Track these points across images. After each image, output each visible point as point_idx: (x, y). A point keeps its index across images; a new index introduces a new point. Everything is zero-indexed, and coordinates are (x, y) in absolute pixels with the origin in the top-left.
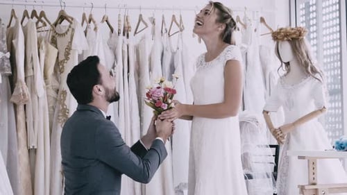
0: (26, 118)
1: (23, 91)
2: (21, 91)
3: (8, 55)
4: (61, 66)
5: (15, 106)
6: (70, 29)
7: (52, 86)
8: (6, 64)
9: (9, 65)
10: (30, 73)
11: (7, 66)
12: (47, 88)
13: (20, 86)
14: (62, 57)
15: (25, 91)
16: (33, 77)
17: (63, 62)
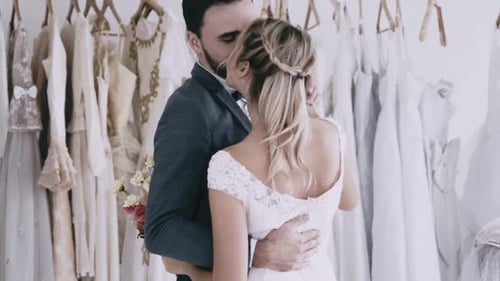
0: (72, 215)
1: (60, 166)
2: (57, 166)
3: (33, 91)
4: (143, 109)
5: (49, 194)
6: (159, 34)
7: (126, 150)
8: (28, 110)
9: (36, 112)
10: (78, 126)
11: (31, 114)
12: (115, 155)
13: (55, 156)
14: (145, 90)
15: (65, 168)
16: (85, 134)
17: (147, 99)
